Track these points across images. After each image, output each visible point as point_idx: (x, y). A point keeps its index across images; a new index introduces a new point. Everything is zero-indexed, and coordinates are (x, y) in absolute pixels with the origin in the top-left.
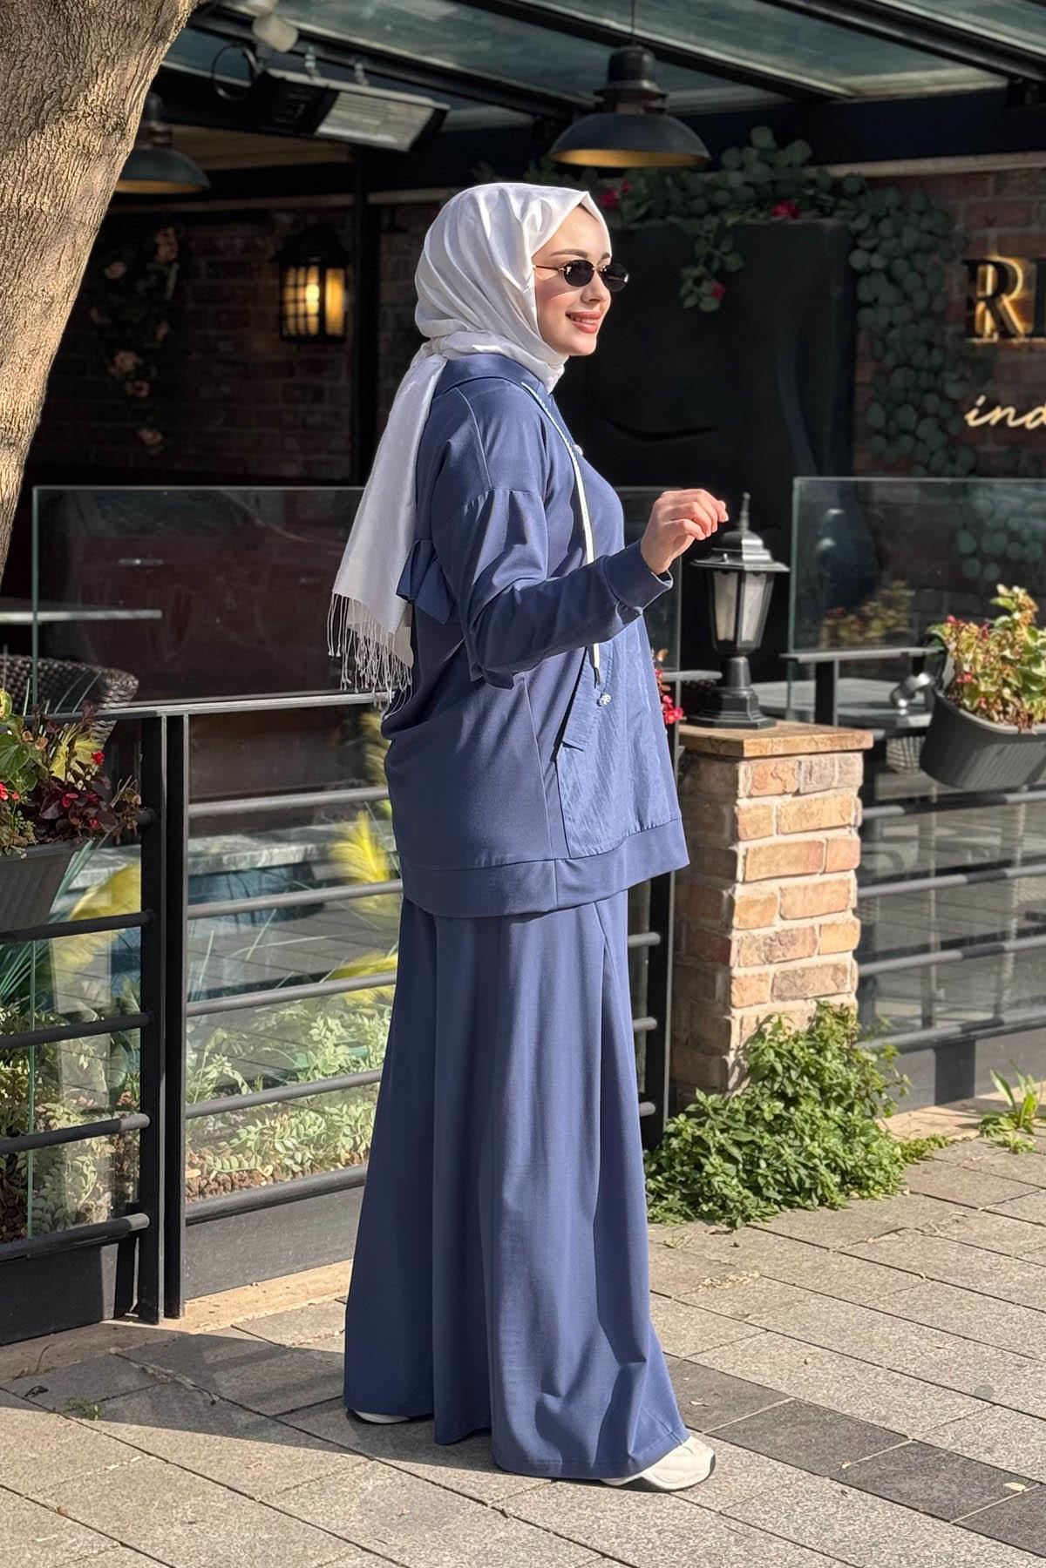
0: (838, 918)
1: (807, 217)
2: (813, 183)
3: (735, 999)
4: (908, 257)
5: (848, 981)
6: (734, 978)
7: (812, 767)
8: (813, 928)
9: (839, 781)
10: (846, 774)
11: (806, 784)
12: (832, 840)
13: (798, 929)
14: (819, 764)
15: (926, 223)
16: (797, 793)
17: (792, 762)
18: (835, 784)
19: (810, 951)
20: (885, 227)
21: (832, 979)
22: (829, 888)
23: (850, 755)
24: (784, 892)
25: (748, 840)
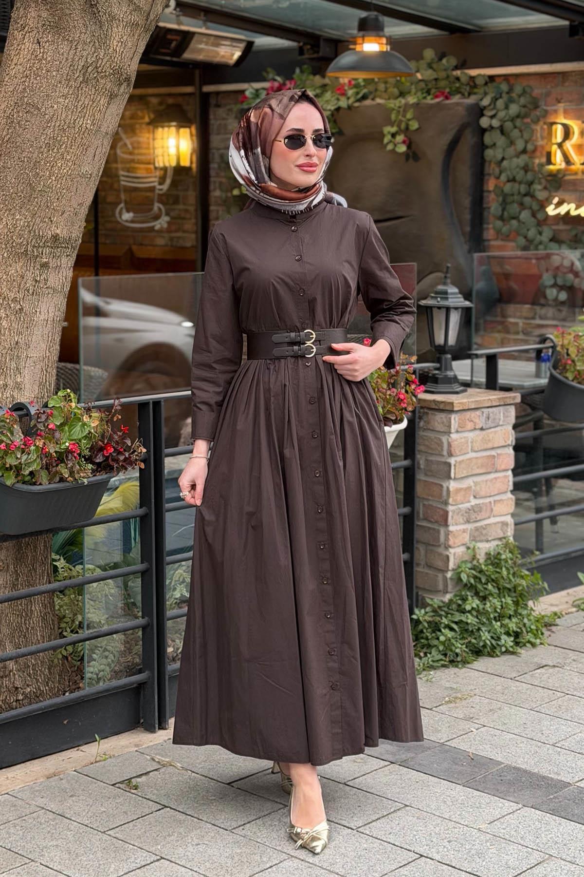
0: (503, 497)
1: (456, 99)
2: (458, 79)
3: (451, 543)
4: (512, 120)
5: (509, 530)
6: (451, 532)
7: (489, 414)
8: (490, 502)
9: (504, 421)
10: (507, 417)
11: (486, 423)
12: (501, 454)
13: (483, 504)
14: (493, 413)
15: (522, 101)
16: (482, 429)
17: (478, 413)
18: (501, 423)
19: (489, 515)
20: (500, 103)
21: (502, 530)
22: (499, 480)
23: (508, 407)
24: (476, 484)
25: (457, 456)
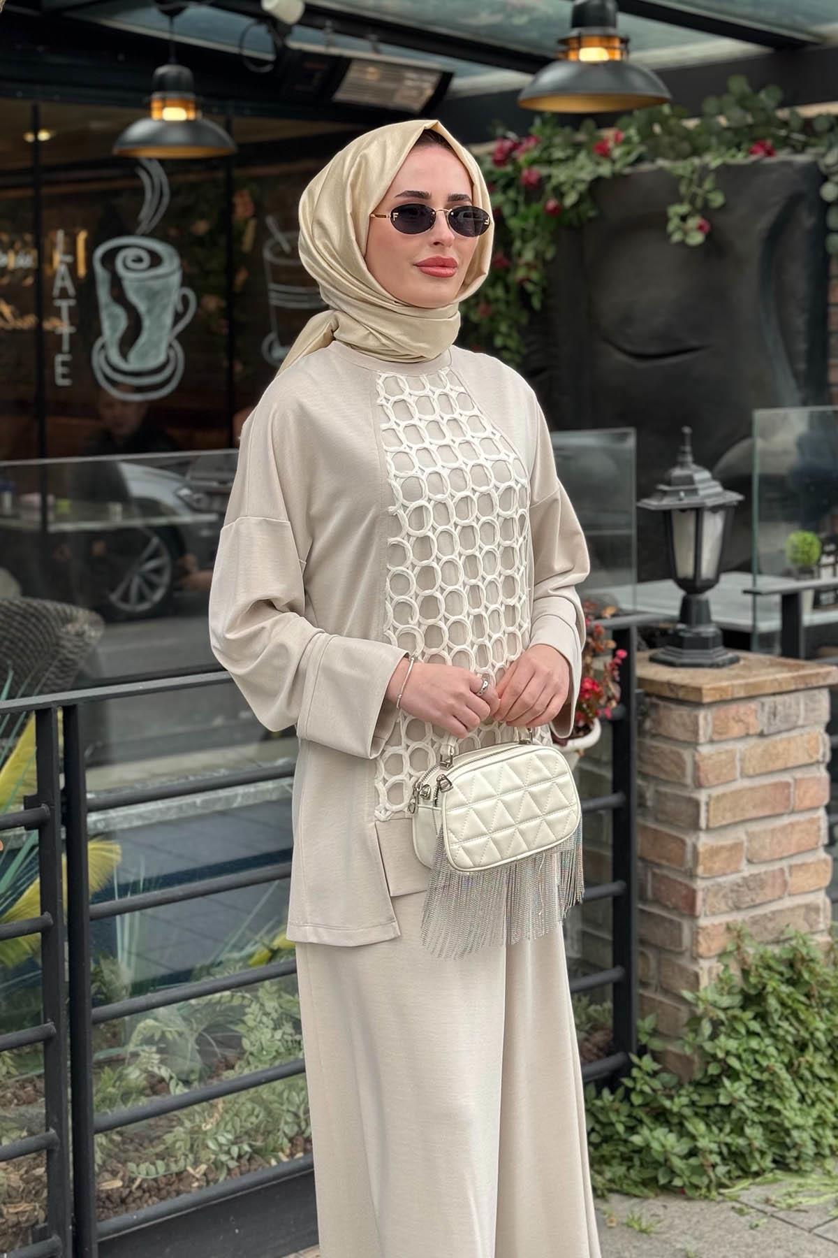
0: (809, 858)
3: (702, 949)
5: (821, 919)
6: (703, 929)
7: (775, 708)
8: (782, 870)
9: (807, 719)
10: (813, 710)
11: (770, 724)
12: (802, 780)
13: (766, 873)
14: (784, 704)
16: (762, 735)
17: (753, 705)
18: (801, 723)
19: (778, 893)
21: (806, 919)
22: (798, 828)
23: (816, 692)
24: (751, 836)
25: (711, 787)
